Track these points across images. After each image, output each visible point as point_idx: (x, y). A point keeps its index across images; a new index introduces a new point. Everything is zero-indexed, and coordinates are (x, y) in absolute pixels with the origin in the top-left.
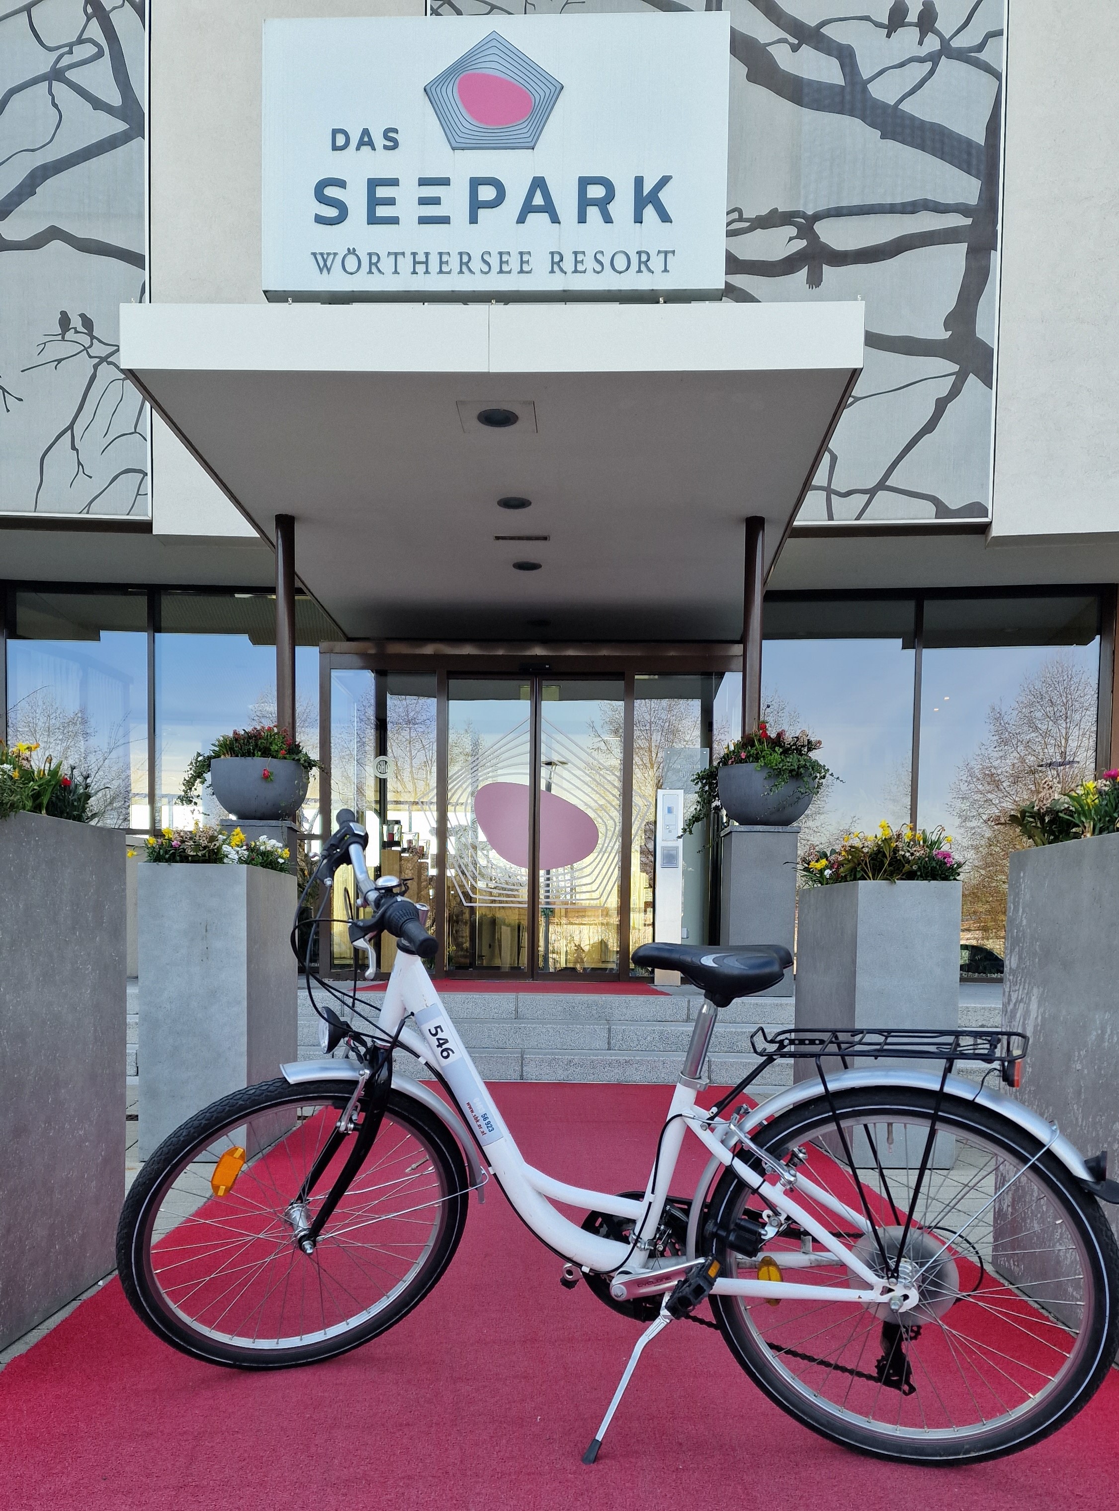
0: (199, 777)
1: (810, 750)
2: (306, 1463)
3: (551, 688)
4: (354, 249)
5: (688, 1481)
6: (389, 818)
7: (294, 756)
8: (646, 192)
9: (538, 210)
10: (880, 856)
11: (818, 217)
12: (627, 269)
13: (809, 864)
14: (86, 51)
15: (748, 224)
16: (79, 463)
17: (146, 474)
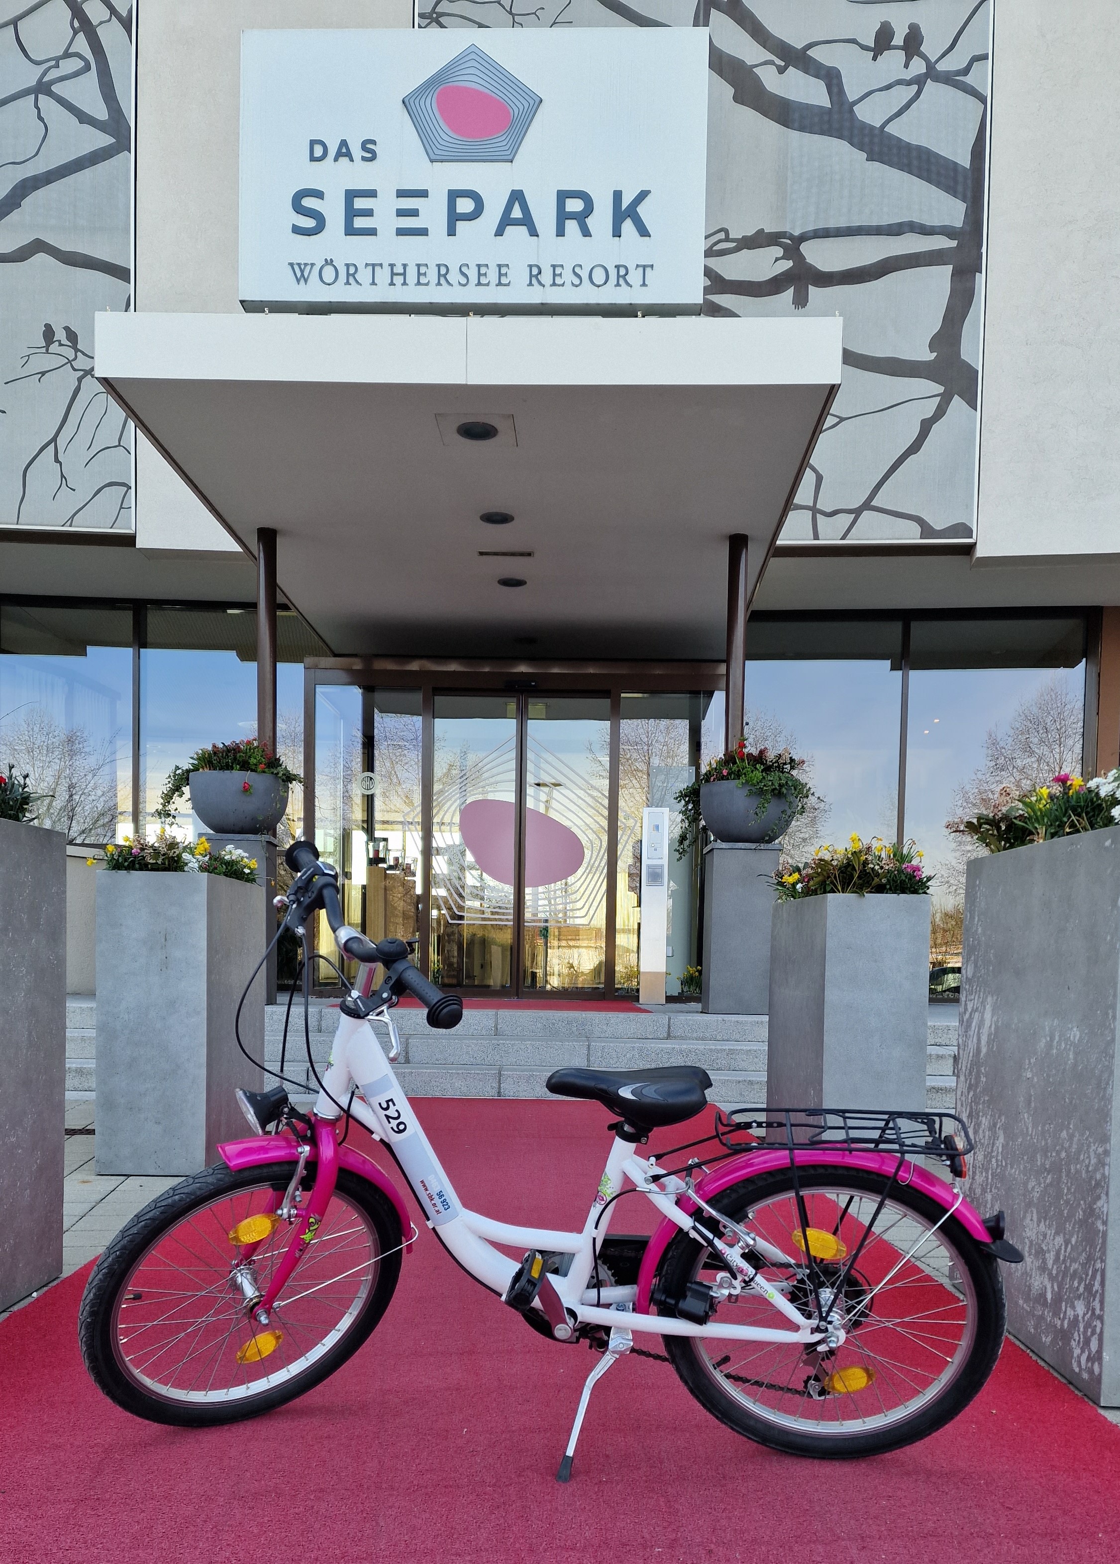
0: (177, 790)
1: (792, 768)
2: (216, 1476)
3: (536, 706)
4: (331, 259)
5: (610, 1494)
6: (376, 836)
7: (272, 770)
8: (624, 205)
9: (516, 222)
10: (849, 869)
11: (803, 238)
12: (605, 283)
13: (782, 878)
14: (71, 65)
15: (735, 244)
16: (62, 476)
17: (130, 488)
